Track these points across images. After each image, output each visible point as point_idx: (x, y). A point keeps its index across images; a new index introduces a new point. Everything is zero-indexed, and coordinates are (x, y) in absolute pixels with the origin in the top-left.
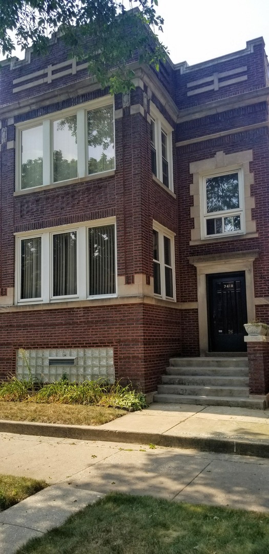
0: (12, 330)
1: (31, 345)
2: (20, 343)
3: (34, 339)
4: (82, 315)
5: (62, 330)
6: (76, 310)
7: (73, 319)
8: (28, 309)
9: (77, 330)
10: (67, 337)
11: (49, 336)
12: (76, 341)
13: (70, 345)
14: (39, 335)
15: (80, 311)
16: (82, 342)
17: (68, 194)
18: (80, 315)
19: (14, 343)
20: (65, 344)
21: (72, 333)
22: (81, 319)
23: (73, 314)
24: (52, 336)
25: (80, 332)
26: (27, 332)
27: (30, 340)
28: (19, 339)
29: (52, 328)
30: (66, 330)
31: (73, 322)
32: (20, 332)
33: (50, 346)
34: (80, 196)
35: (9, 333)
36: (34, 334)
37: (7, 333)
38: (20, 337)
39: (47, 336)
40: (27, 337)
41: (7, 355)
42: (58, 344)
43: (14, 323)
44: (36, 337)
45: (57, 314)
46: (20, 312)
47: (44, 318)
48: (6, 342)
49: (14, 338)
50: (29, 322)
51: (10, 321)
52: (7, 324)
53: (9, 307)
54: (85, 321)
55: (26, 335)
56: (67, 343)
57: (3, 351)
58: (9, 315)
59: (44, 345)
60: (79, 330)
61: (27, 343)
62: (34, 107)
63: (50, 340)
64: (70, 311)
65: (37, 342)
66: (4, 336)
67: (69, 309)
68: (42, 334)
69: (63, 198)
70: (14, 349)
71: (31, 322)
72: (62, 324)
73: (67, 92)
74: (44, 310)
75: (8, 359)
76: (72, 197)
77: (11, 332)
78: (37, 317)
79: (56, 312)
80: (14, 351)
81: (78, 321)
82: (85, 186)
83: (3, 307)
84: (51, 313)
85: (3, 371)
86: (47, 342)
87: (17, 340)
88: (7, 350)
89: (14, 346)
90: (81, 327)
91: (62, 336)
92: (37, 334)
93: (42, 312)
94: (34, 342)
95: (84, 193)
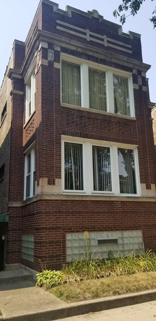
0: (61, 216)
1: (80, 229)
2: (69, 227)
3: (83, 224)
4: (120, 206)
5: (106, 217)
6: (115, 203)
7: (114, 209)
8: (77, 199)
9: (116, 217)
10: (110, 222)
11: (95, 222)
12: (117, 225)
13: (113, 229)
14: (87, 220)
15: (118, 204)
16: (121, 226)
17: (105, 121)
18: (119, 207)
19: (64, 227)
20: (109, 228)
21: (114, 219)
22: (119, 209)
23: (114, 205)
24: (98, 222)
25: (120, 219)
26: (76, 218)
27: (79, 224)
28: (68, 223)
29: (98, 215)
30: (109, 217)
31: (114, 211)
32: (69, 218)
33: (96, 229)
34: (113, 125)
35: (58, 218)
36: (83, 220)
37: (56, 218)
38: (69, 222)
39: (94, 221)
40: (76, 222)
41: (56, 238)
42: (103, 228)
43: (63, 209)
44: (85, 222)
45: (101, 204)
46: (69, 200)
47: (90, 207)
48: (55, 226)
49: (64, 222)
50: (78, 209)
51: (59, 207)
52: (55, 210)
53: (59, 195)
54: (122, 211)
55: (75, 220)
56: (110, 227)
57: (52, 234)
58: (57, 202)
59: (91, 229)
60: (118, 217)
61: (76, 227)
62: (79, 50)
63: (96, 225)
64: (111, 203)
65: (85, 226)
66: (52, 220)
67: (110, 201)
68: (89, 219)
69: (101, 122)
70: (63, 232)
71: (80, 209)
72: (105, 212)
73: (106, 55)
74: (91, 201)
75: (58, 242)
76: (109, 123)
77: (60, 218)
78: (84, 206)
79: (100, 203)
80: (64, 234)
81: (118, 211)
82: (117, 120)
83: (53, 195)
84: (96, 203)
85: (52, 253)
86: (94, 226)
87: (66, 224)
88: (57, 234)
89: (63, 229)
90: (120, 215)
91: (106, 221)
92: (85, 220)
93: (89, 202)
94: (83, 226)
95: (116, 124)
